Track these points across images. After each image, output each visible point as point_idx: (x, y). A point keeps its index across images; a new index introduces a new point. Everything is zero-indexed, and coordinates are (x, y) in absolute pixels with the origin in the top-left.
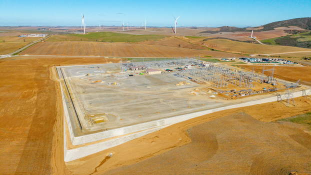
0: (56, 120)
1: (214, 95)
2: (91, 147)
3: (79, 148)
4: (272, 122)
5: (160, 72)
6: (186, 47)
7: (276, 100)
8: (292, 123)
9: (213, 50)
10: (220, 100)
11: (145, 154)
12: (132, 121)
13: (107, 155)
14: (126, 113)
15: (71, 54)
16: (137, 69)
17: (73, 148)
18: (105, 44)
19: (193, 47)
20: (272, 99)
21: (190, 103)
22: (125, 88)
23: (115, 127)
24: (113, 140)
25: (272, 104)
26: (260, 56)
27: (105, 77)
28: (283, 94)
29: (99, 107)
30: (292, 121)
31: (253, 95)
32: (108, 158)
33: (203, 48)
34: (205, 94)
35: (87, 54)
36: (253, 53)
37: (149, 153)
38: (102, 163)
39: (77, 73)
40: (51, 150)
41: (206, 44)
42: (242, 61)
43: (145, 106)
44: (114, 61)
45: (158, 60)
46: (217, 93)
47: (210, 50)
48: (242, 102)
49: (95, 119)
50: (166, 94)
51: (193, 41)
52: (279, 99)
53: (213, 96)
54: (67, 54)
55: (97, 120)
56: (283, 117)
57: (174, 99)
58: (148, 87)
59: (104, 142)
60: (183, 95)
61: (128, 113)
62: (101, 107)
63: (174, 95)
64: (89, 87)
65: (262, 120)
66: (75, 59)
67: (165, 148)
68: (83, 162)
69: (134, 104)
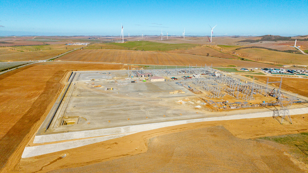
0: (39, 119)
1: (201, 105)
2: (49, 146)
3: (36, 147)
4: (250, 139)
5: (164, 80)
6: (215, 56)
7: (272, 115)
8: (274, 143)
9: (243, 59)
10: (204, 111)
11: (95, 159)
12: (98, 125)
13: (61, 156)
14: (98, 118)
15: (97, 61)
16: (143, 76)
17: (33, 146)
18: (137, 52)
19: (223, 56)
20: (267, 114)
21: (169, 112)
22: (118, 93)
23: (77, 130)
24: (72, 142)
25: (263, 120)
26: (295, 66)
27: (108, 82)
28: (281, 109)
29: (79, 110)
30: (276, 140)
31: (244, 109)
32: (61, 158)
33: (234, 57)
34: (191, 104)
35: (111, 61)
36: (288, 64)
37: (99, 159)
38: (51, 163)
39: (87, 78)
40: (17, 146)
41: (237, 54)
43: (122, 112)
44: (126, 68)
46: (205, 104)
47: (240, 60)
48: (226, 115)
49: (67, 121)
50: (152, 102)
51: (224, 50)
52: (276, 115)
53: (199, 107)
54: (93, 61)
55: (69, 122)
56: (268, 135)
57: (156, 107)
58: (140, 94)
59: (61, 143)
61: (100, 118)
62: (81, 111)
63: (160, 103)
64: (86, 91)
65: (239, 136)
66: (96, 65)
67: (116, 155)
69: (114, 109)
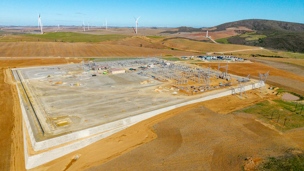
0: (14, 126)
1: (176, 91)
2: (55, 151)
3: (42, 154)
4: (228, 114)
5: (124, 71)
6: (148, 47)
7: (231, 94)
8: (245, 113)
9: (173, 49)
10: (181, 96)
11: (113, 154)
12: (97, 121)
13: (73, 158)
14: (90, 114)
15: (28, 55)
16: (100, 69)
17: (36, 154)
18: (65, 44)
19: (155, 46)
20: (227, 93)
21: (155, 100)
22: (88, 89)
23: (80, 128)
24: (79, 142)
25: (227, 97)
26: (215, 54)
27: (67, 78)
28: (236, 88)
29: (61, 110)
30: (245, 111)
31: (211, 90)
32: (74, 160)
33: (164, 47)
34: (167, 91)
35: (46, 55)
36: (209, 52)
37: (117, 152)
38: (68, 167)
39: (36, 75)
40: (9, 158)
41: (167, 44)
42: (200, 59)
43: (111, 106)
44: (75, 62)
45: (120, 59)
46: (178, 90)
47: (170, 50)
48: (201, 97)
49: (58, 122)
50: (131, 93)
51: (153, 41)
52: (234, 93)
53: (175, 93)
54: (23, 56)
55: (61, 123)
56: (237, 108)
57: (139, 97)
58: (112, 87)
59: (68, 145)
60: (147, 92)
61: (93, 114)
62: (64, 110)
63: (139, 93)
64: (50, 89)
65: (220, 113)
66: (32, 60)
67: (132, 146)
68: (48, 168)
69: (99, 104)
